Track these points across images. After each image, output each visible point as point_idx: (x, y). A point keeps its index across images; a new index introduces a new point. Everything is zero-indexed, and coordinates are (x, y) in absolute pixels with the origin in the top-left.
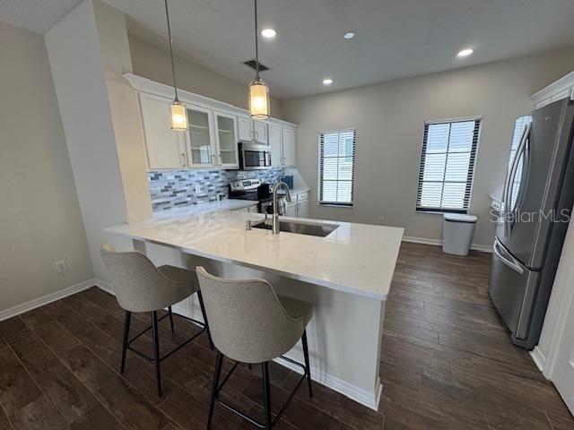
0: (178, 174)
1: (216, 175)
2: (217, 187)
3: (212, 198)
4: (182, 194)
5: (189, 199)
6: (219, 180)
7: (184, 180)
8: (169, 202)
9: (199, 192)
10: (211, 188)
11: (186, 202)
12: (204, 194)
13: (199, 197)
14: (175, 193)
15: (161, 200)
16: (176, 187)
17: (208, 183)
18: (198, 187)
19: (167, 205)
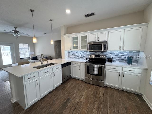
0: (76, 51)
1: (86, 52)
2: (86, 56)
3: (84, 59)
4: (76, 56)
5: (77, 57)
6: (87, 54)
7: (77, 53)
8: (73, 57)
9: (80, 56)
10: (84, 56)
11: (77, 58)
12: (82, 57)
13: (80, 58)
14: (75, 55)
15: (72, 56)
16: (75, 54)
17: (84, 54)
18: (80, 55)
19: (73, 58)
